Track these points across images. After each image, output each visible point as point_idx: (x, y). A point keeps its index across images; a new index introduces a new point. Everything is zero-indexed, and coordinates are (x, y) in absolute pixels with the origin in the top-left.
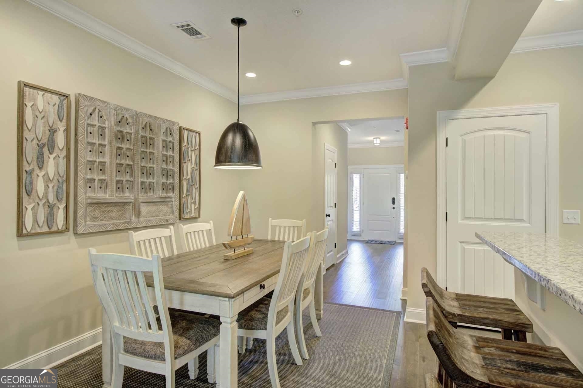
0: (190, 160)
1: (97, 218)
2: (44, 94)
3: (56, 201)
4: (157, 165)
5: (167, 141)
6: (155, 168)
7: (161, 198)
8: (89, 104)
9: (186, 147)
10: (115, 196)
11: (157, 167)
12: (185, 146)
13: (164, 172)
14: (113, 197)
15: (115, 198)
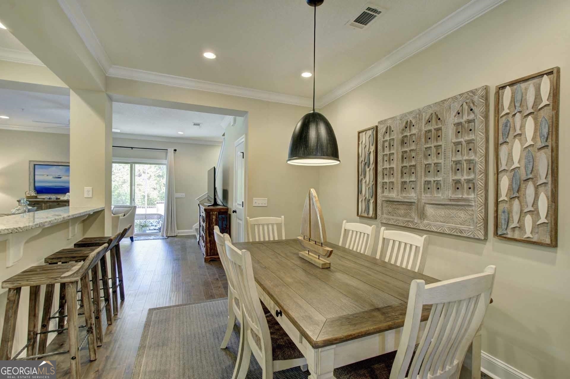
0: (520, 135)
1: (390, 213)
2: (366, 133)
3: (370, 198)
4: (445, 158)
5: (461, 123)
6: (443, 164)
7: (450, 200)
8: (383, 125)
9: (511, 115)
10: (400, 195)
11: (445, 161)
12: (507, 114)
13: (458, 165)
14: (398, 197)
15: (400, 198)
